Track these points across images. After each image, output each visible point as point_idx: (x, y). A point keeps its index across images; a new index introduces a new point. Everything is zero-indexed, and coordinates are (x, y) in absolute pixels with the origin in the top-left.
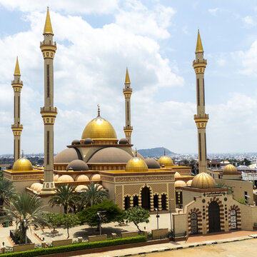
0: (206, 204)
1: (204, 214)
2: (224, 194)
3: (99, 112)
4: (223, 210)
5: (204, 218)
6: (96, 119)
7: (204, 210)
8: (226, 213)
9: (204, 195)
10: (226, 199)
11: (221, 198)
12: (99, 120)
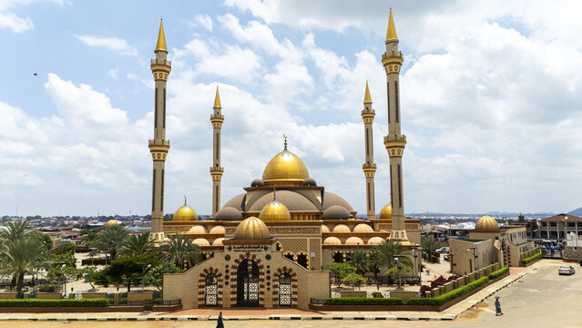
0: (232, 262)
1: (227, 277)
2: (266, 249)
3: (286, 144)
4: (263, 274)
5: (227, 283)
6: (282, 154)
7: (227, 271)
8: (268, 278)
9: (230, 249)
10: (268, 257)
11: (261, 255)
12: (286, 155)
